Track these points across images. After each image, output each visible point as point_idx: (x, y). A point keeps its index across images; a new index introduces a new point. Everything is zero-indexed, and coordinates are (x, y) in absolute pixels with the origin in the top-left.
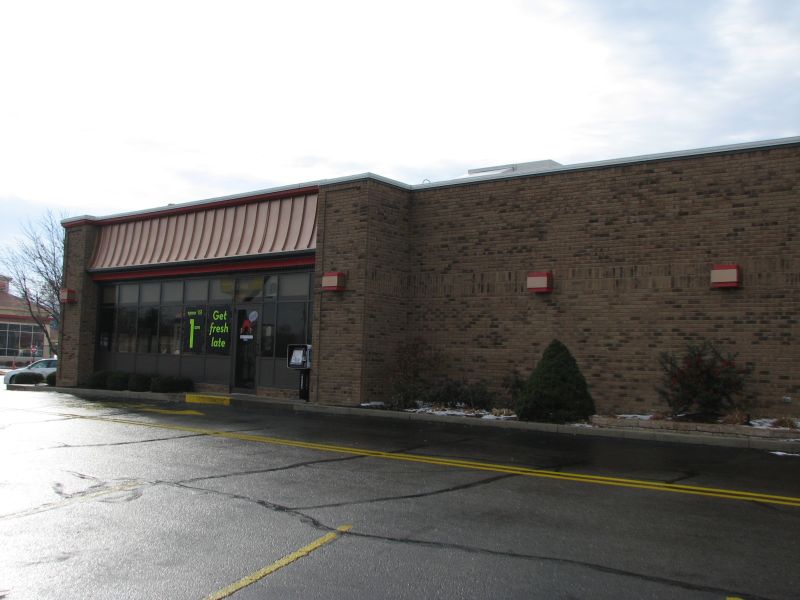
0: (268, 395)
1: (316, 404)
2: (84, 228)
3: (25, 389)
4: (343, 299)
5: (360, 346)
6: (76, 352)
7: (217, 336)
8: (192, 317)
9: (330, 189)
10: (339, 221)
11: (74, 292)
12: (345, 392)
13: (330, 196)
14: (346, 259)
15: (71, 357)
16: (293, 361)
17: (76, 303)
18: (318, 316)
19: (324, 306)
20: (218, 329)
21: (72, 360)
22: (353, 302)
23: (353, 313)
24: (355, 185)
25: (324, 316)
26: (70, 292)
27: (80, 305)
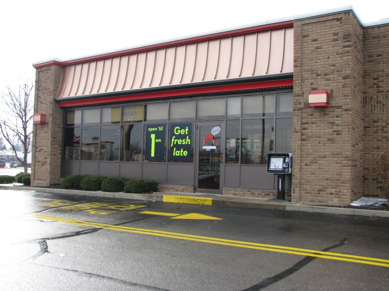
0: (235, 195)
1: (298, 205)
2: (53, 68)
3: (6, 188)
4: (325, 115)
5: (349, 153)
6: (48, 161)
7: (179, 147)
8: (153, 132)
9: (306, 22)
10: (317, 48)
11: (45, 115)
12: (331, 194)
13: (306, 28)
14: (328, 80)
15: (43, 164)
16: (272, 167)
17: (47, 123)
18: (298, 128)
19: (304, 121)
20: (179, 142)
21: (44, 167)
22: (337, 116)
23: (338, 125)
24: (336, 17)
25: (305, 129)
26: (42, 115)
27: (50, 125)
